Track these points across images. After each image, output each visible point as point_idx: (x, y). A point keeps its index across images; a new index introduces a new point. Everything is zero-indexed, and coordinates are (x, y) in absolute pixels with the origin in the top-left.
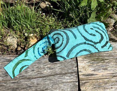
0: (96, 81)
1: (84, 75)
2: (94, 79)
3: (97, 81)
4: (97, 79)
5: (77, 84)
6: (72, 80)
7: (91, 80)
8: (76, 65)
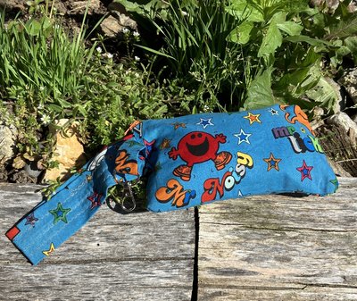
1: (213, 269)
2: (244, 288)
5: (189, 295)
6: (175, 282)
8: (191, 236)
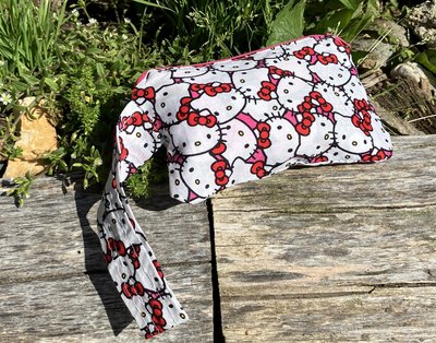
0: (293, 303)
1: (238, 275)
2: (284, 297)
3: (300, 307)
4: (299, 297)
5: (209, 312)
6: (187, 296)
7: (273, 297)
